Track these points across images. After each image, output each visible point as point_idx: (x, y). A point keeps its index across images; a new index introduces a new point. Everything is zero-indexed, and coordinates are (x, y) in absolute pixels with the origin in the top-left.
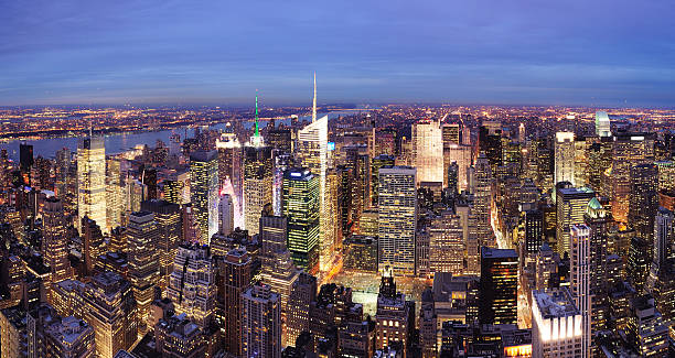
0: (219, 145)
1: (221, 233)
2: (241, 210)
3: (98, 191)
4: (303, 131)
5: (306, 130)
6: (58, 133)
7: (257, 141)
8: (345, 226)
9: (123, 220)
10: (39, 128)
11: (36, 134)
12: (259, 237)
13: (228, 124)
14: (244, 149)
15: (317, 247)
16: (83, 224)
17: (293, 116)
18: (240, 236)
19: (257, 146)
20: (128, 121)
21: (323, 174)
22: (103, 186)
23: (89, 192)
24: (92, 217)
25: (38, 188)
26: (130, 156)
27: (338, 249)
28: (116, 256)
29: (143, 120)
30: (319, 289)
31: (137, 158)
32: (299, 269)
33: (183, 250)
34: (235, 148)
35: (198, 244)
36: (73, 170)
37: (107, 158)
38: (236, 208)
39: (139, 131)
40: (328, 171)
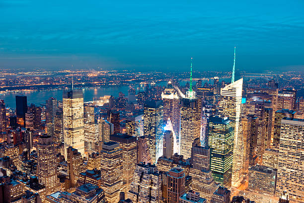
0: (163, 96)
1: (164, 157)
2: (178, 141)
3: (78, 128)
4: (224, 89)
5: (226, 88)
6: (46, 87)
7: (191, 95)
8: (252, 158)
9: (97, 148)
10: (31, 83)
11: (28, 88)
12: (190, 160)
13: (170, 82)
14: (182, 100)
15: (231, 170)
16: (68, 152)
17: (215, 78)
18: (178, 159)
19: (191, 98)
20: (99, 78)
21: (237, 120)
22: (82, 125)
23: (72, 129)
24: (75, 147)
25: (32, 128)
26: (100, 104)
27: (245, 174)
28: (93, 173)
29: (109, 79)
30: (231, 199)
31: (105, 104)
32: (217, 184)
33: (140, 167)
34: (175, 99)
35: (149, 164)
36: (60, 114)
37: (85, 105)
38: (175, 140)
39: (106, 86)
40: (241, 118)
